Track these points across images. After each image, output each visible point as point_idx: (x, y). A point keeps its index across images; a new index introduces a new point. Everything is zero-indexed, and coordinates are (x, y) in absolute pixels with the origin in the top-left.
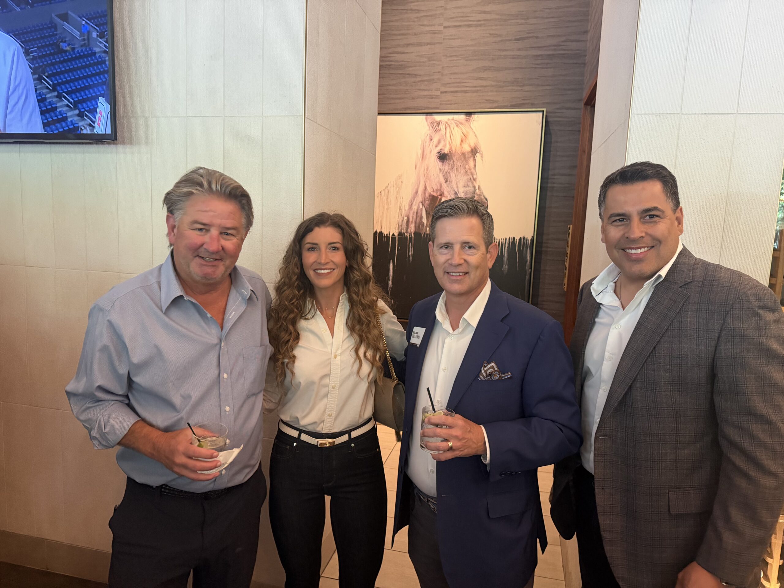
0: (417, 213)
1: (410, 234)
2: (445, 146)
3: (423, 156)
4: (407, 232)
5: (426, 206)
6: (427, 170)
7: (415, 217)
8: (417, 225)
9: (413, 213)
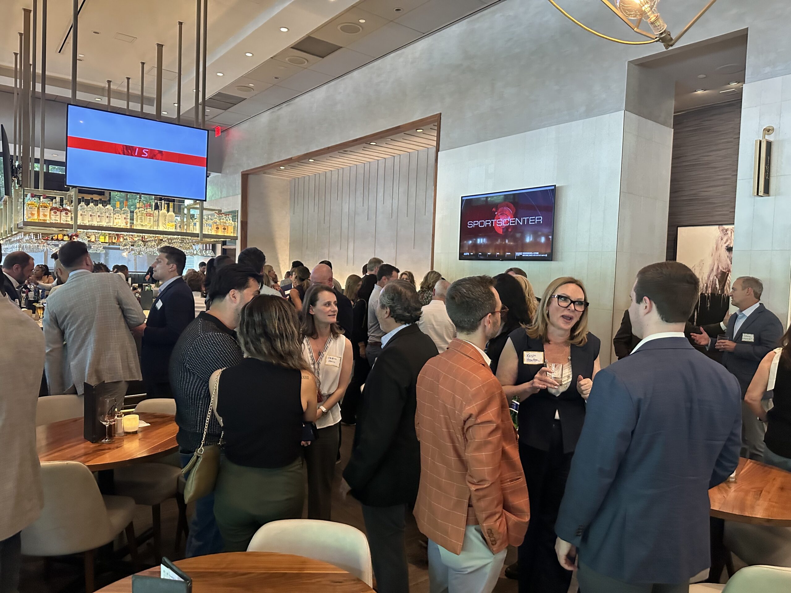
0: (713, 282)
1: (708, 294)
2: (731, 243)
3: (717, 248)
4: (706, 293)
5: (718, 277)
6: (719, 256)
7: (711, 284)
8: (713, 289)
9: (710, 282)
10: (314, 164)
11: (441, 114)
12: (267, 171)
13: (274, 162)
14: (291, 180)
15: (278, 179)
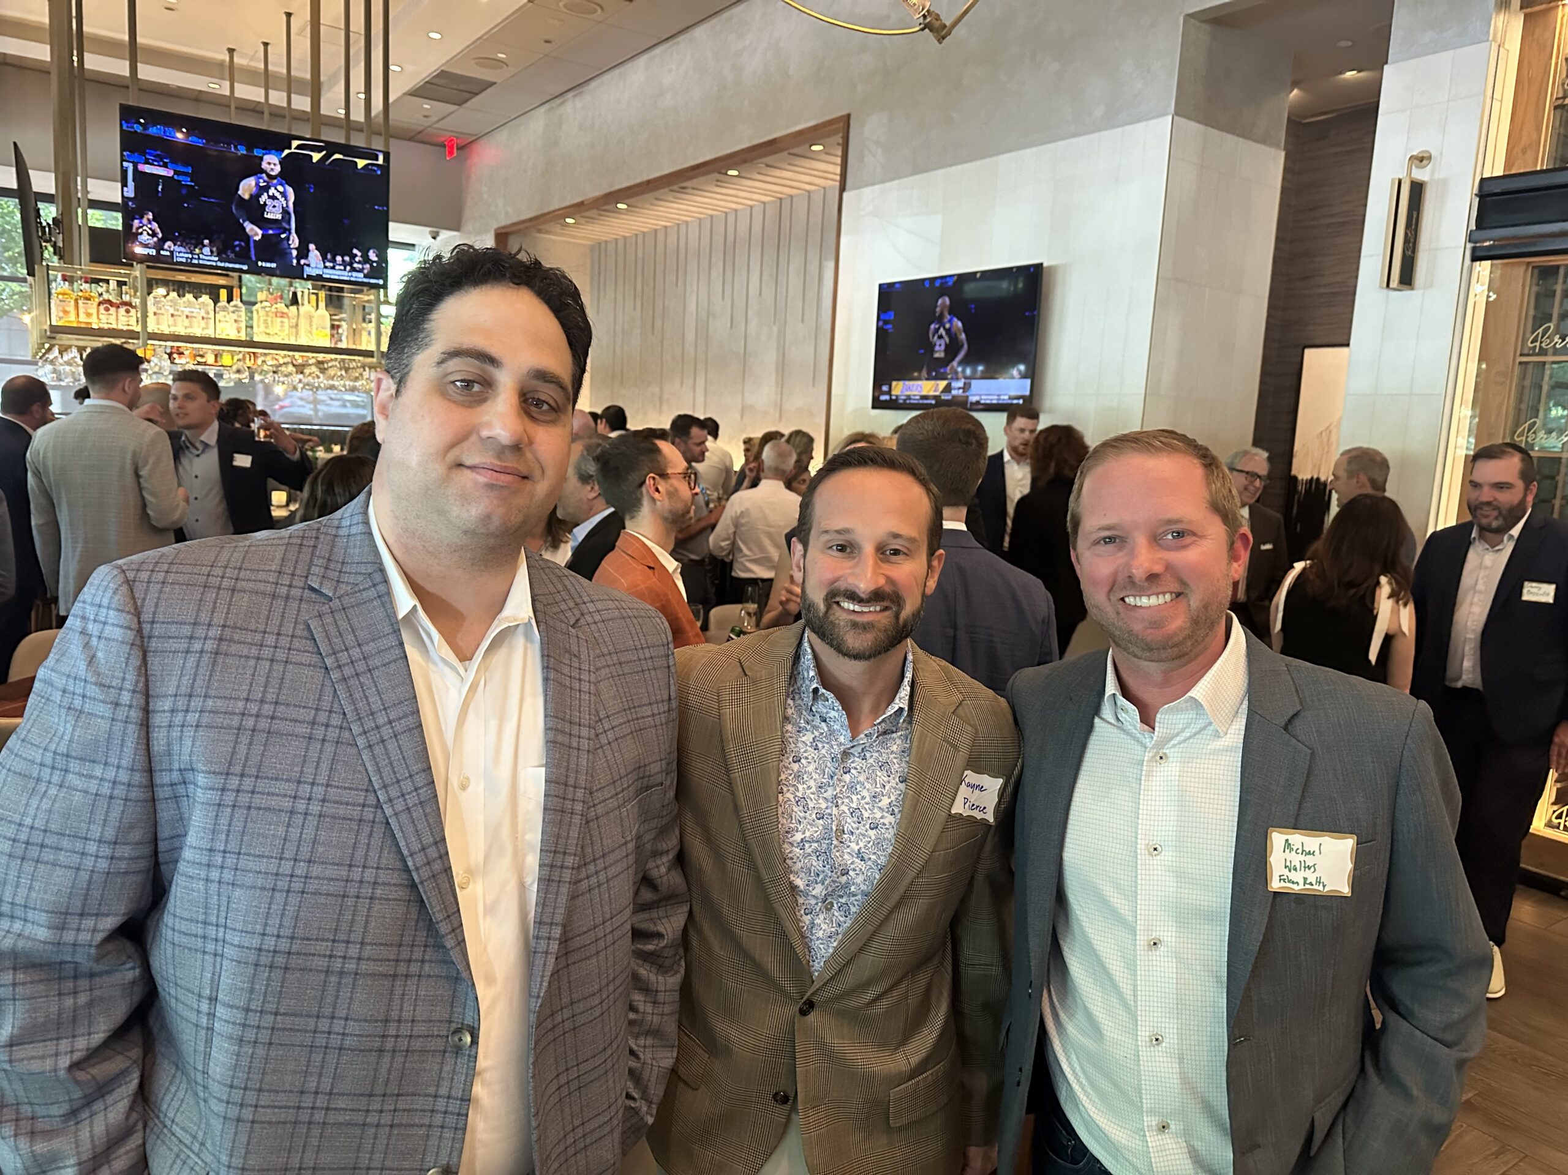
10: (629, 213)
11: (849, 116)
12: (543, 227)
13: (552, 208)
14: (592, 248)
15: (568, 243)
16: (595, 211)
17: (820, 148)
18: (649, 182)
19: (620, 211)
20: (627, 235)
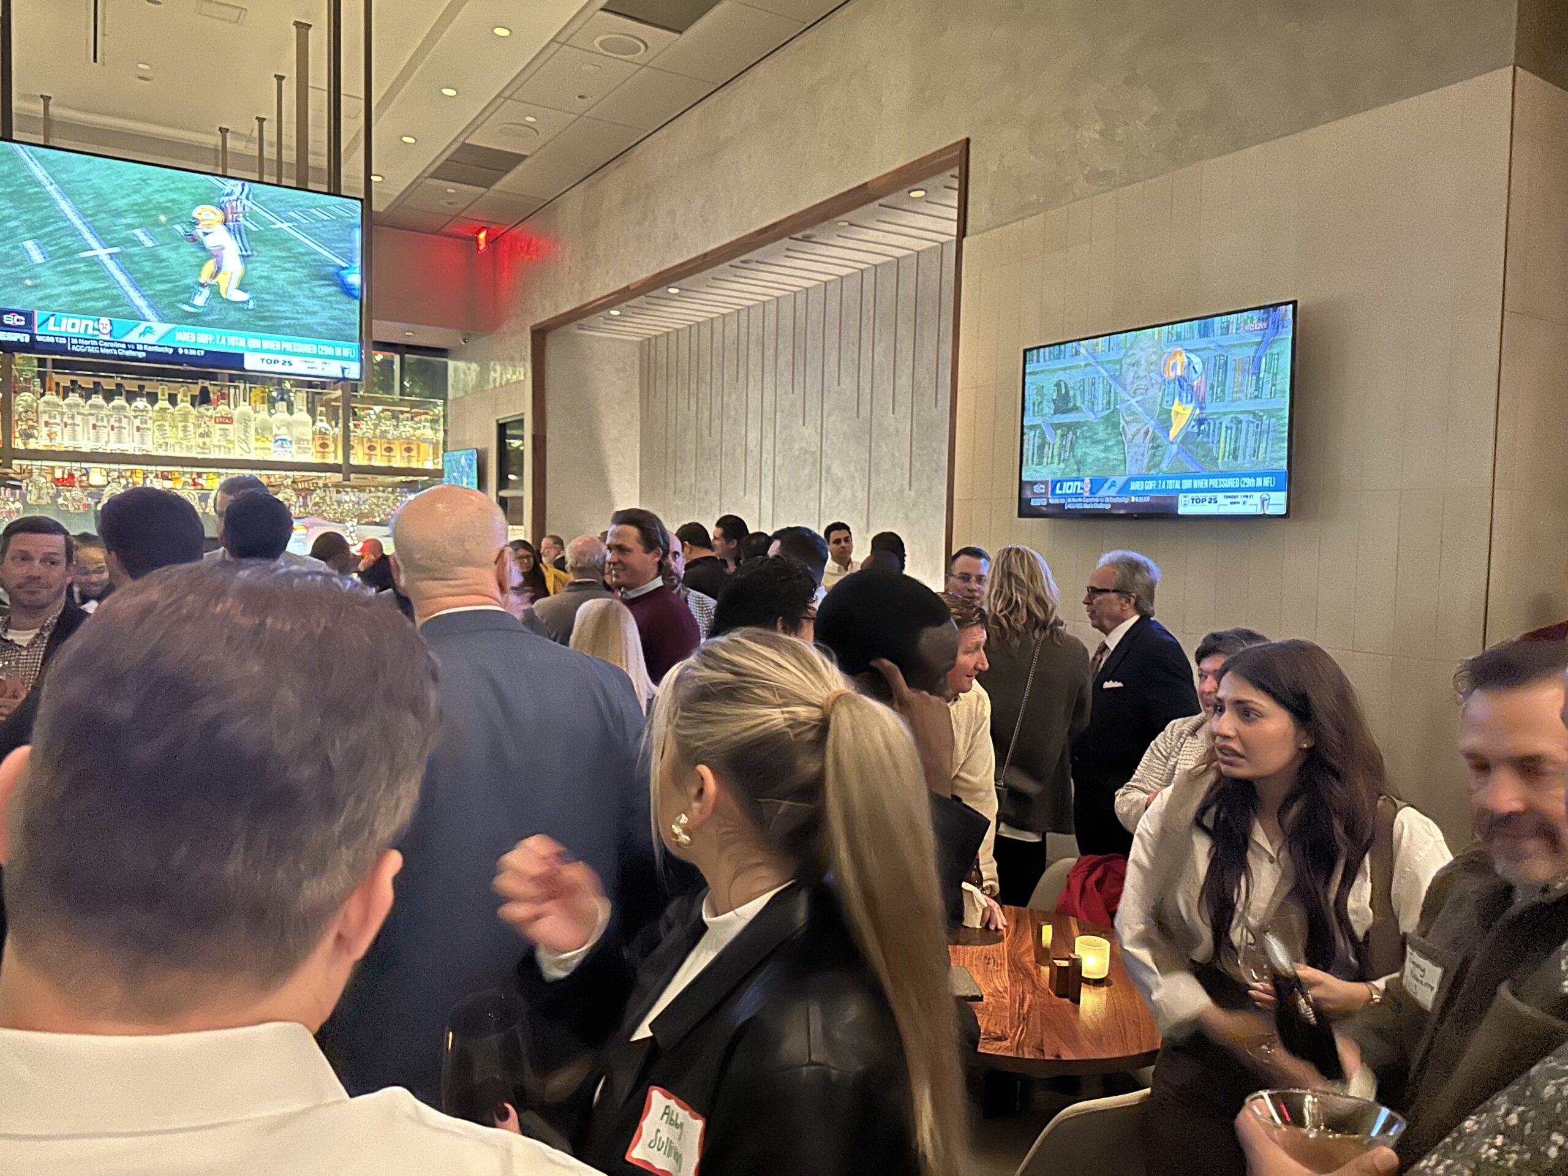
10: (682, 299)
11: (968, 140)
12: (583, 321)
13: (592, 299)
14: (642, 343)
15: (612, 340)
16: (642, 297)
17: (922, 193)
18: (705, 255)
19: (671, 298)
20: (679, 327)
